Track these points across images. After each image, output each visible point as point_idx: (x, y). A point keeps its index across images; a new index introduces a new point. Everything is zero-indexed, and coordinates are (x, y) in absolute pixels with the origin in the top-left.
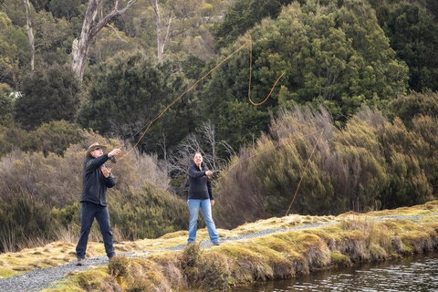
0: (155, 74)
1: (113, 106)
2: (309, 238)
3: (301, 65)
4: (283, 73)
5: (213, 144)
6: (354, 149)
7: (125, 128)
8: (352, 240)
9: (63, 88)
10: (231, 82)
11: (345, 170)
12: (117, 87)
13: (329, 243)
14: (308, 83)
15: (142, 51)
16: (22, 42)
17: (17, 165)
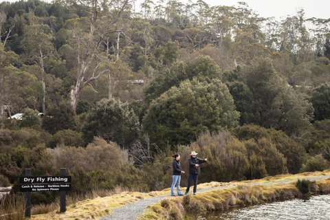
0: (120, 110)
1: (100, 125)
2: (227, 193)
3: (191, 109)
4: (183, 113)
5: (149, 144)
6: (237, 152)
7: (105, 135)
8: (244, 194)
9: (67, 114)
10: (157, 116)
11: (232, 162)
12: (102, 115)
13: (235, 194)
14: (195, 118)
15: (114, 99)
16: (40, 89)
17: (64, 152)
